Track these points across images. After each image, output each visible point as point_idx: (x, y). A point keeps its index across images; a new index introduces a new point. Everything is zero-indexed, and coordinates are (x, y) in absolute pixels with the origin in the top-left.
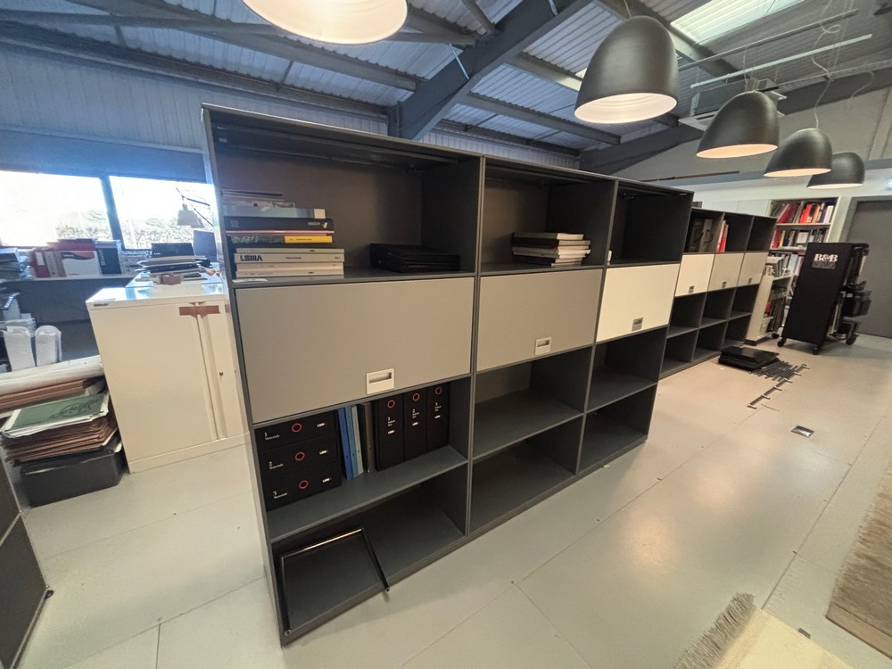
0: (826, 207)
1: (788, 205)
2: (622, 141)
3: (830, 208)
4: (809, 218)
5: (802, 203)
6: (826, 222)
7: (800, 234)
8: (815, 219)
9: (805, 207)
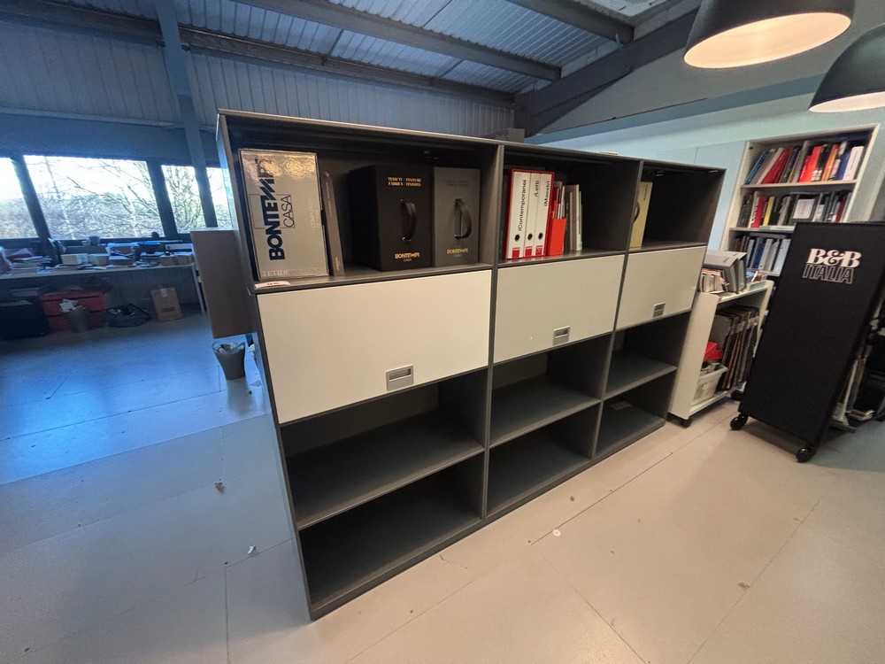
0: (848, 150)
1: (780, 150)
2: (564, 74)
3: (857, 151)
4: (816, 173)
5: (806, 145)
6: (847, 178)
7: (800, 203)
8: (827, 175)
9: (810, 152)
